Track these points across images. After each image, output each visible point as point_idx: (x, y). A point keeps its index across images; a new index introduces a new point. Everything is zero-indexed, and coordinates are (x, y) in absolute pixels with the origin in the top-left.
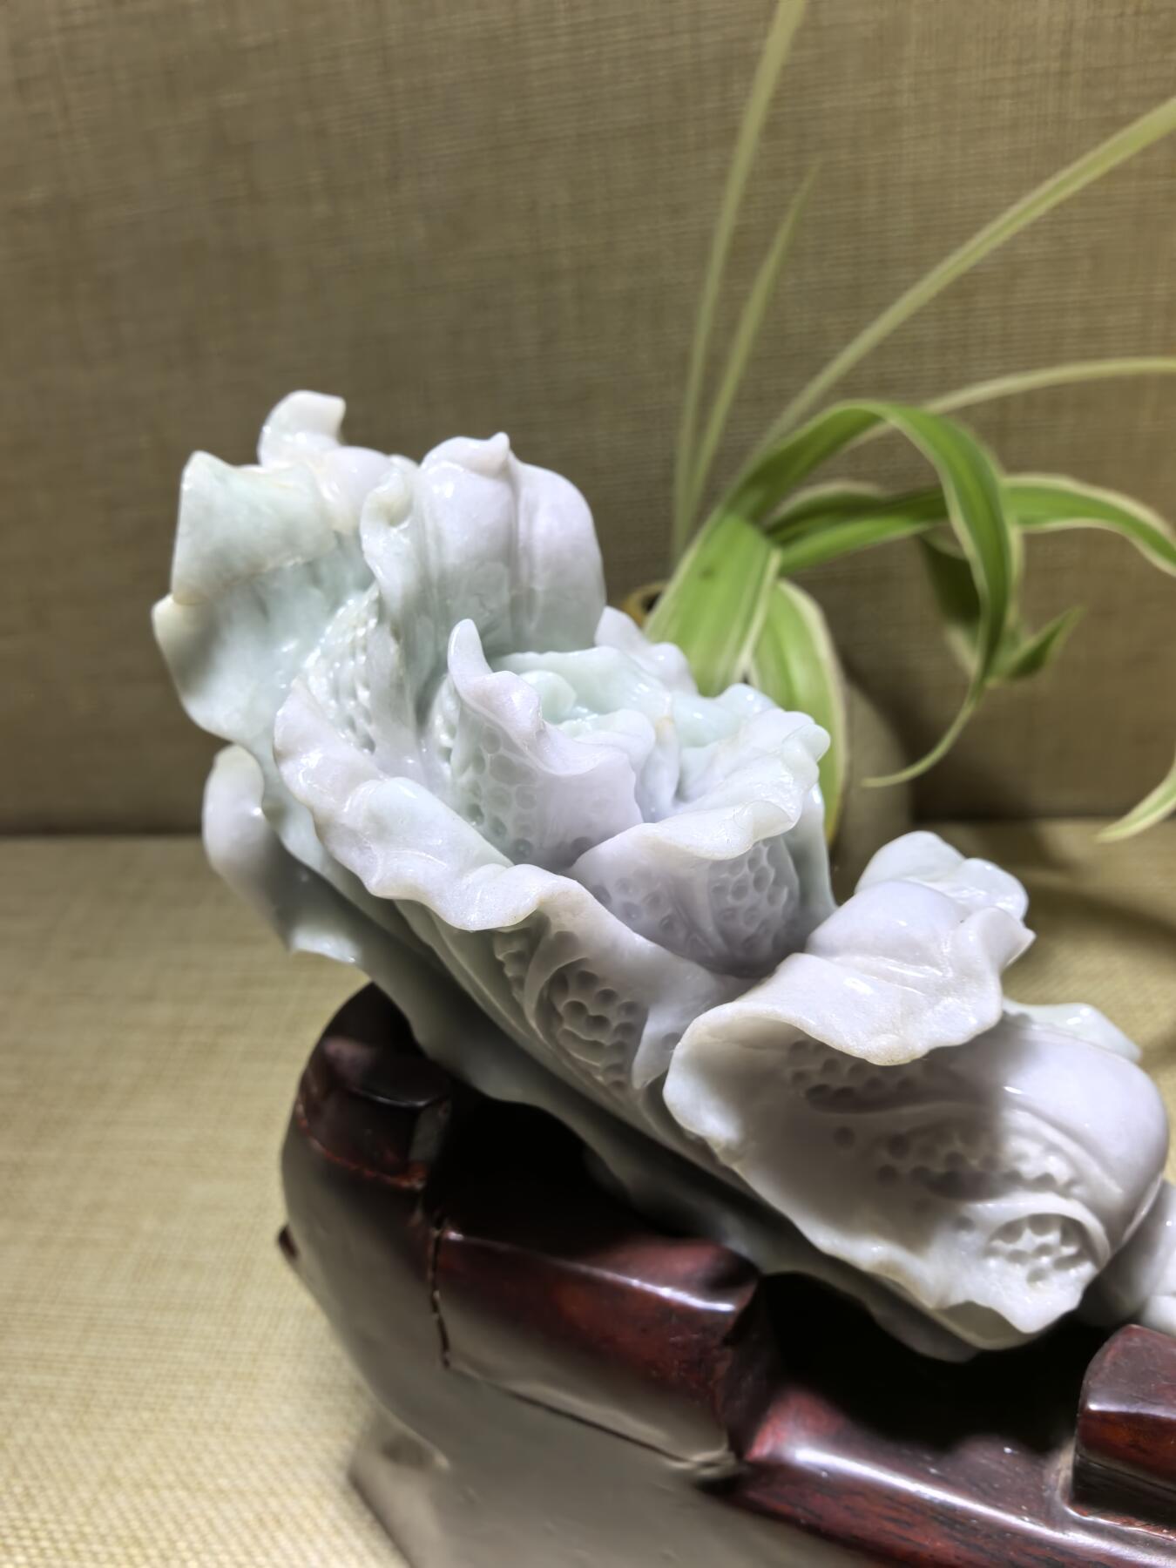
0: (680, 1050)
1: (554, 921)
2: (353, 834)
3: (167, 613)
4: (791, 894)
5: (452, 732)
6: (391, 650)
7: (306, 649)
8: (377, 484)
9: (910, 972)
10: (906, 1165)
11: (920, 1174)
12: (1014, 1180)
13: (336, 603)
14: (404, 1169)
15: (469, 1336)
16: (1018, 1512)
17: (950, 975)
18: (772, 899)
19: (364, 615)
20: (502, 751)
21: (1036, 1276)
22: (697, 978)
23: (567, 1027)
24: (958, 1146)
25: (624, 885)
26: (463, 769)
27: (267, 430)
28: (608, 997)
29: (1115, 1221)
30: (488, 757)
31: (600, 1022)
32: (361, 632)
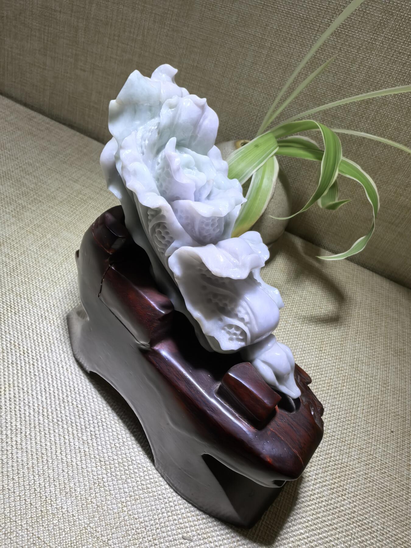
0: (176, 251)
1: (162, 212)
2: (129, 172)
3: (113, 103)
4: (220, 231)
5: (161, 159)
6: (156, 136)
7: (141, 125)
8: (171, 98)
9: (232, 259)
10: (215, 301)
11: (217, 304)
12: (236, 316)
13: (153, 117)
14: (109, 249)
15: (106, 292)
16: (203, 389)
17: (240, 264)
18: (214, 230)
19: (155, 124)
20: (169, 170)
21: (231, 339)
22: (188, 238)
23: (156, 235)
24: (227, 302)
25: (182, 211)
26: (159, 169)
27: (156, 70)
28: (167, 233)
30: (166, 169)
31: (163, 238)
32: (153, 128)
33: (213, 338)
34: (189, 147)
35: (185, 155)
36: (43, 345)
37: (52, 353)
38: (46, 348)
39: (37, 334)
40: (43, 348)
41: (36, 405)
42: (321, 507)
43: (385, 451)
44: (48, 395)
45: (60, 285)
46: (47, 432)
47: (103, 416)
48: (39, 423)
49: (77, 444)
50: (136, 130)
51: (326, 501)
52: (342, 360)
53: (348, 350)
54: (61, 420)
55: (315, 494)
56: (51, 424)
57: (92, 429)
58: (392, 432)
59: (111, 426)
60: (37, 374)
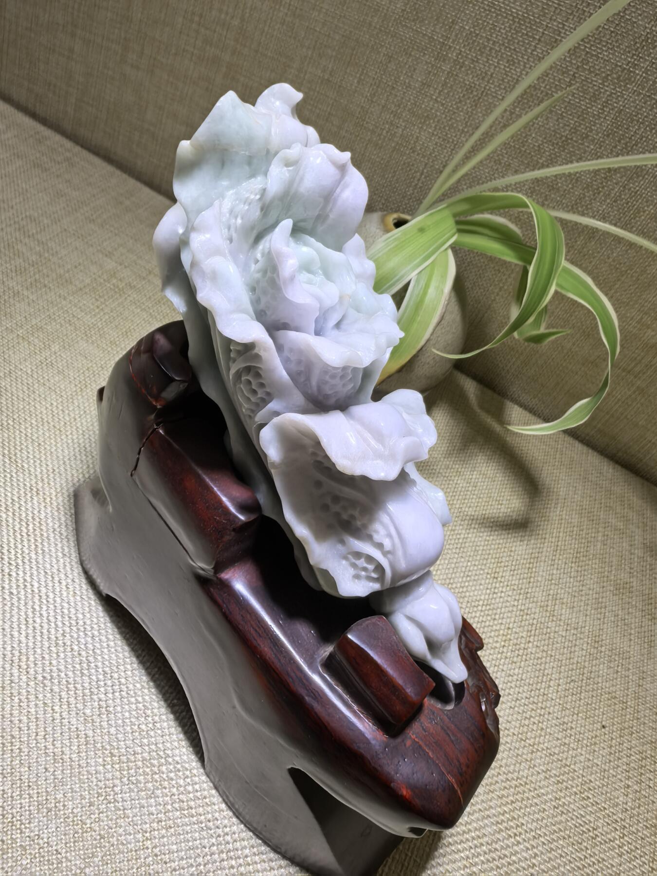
0: (276, 420)
1: (257, 349)
2: (203, 273)
3: (185, 146)
4: (354, 387)
5: (263, 255)
6: (256, 213)
7: (231, 187)
8: (289, 148)
9: (373, 442)
10: (336, 508)
11: (338, 514)
12: (369, 538)
13: (253, 175)
14: (157, 398)
15: (146, 472)
16: (301, 656)
17: (386, 453)
18: (344, 385)
19: (257, 191)
20: (275, 275)
21: (357, 577)
22: (298, 398)
23: (242, 386)
24: (356, 513)
25: (291, 350)
26: (258, 272)
27: (266, 92)
28: (262, 385)
29: (396, 576)
30: (269, 274)
31: (254, 392)
32: (252, 197)
33: (326, 573)
34: (312, 233)
35: (305, 249)
36: (29, 540)
37: (44, 557)
38: (33, 547)
39: (21, 520)
40: (30, 546)
41: (9, 648)
42: (479, 854)
43: (589, 760)
44: (30, 631)
45: (67, 436)
46: (23, 698)
47: (122, 674)
48: (12, 681)
49: (74, 721)
50: (222, 196)
51: (488, 843)
52: (529, 595)
53: (540, 579)
54: (49, 678)
55: (470, 830)
56: (32, 683)
57: (102, 696)
58: (604, 727)
59: (135, 693)
60: (15, 592)
